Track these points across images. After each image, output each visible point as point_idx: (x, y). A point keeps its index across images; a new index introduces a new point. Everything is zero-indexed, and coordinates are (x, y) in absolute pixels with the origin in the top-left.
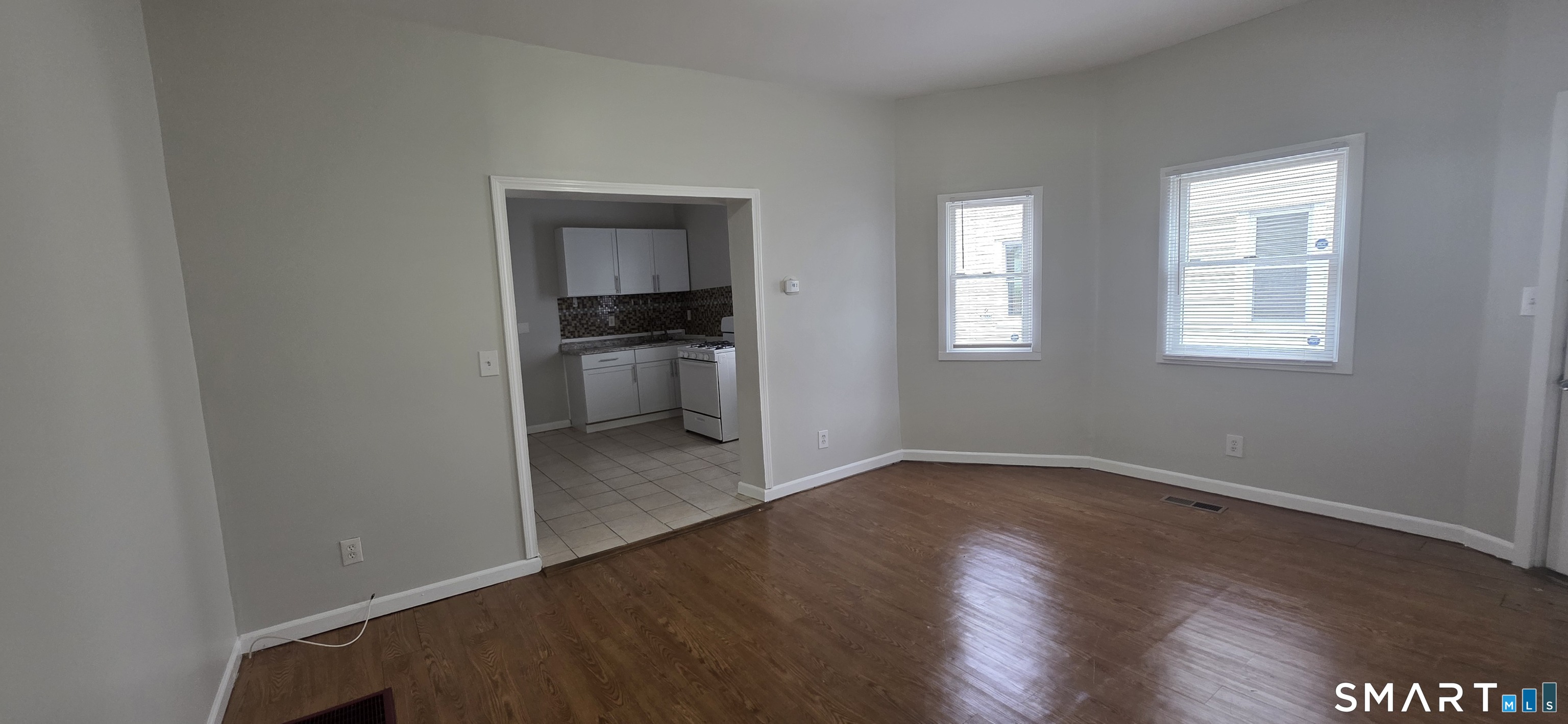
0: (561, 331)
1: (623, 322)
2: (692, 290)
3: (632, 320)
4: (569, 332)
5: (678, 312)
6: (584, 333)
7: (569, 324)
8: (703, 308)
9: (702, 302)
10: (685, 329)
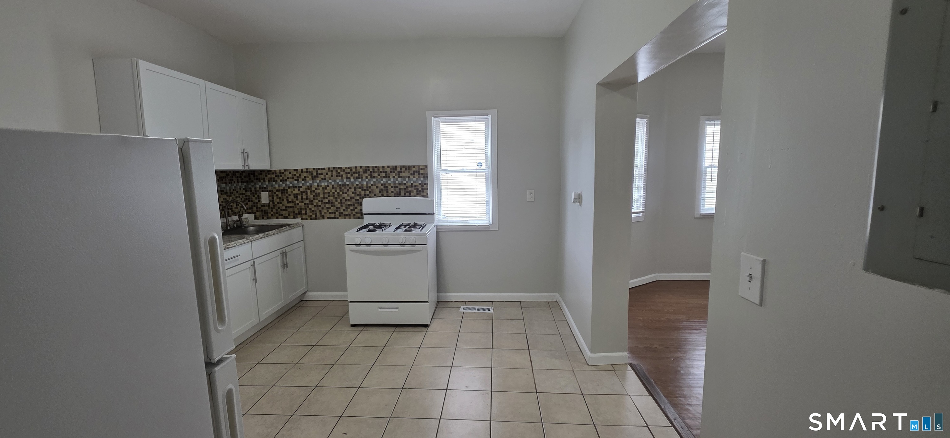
8: (299, 190)
9: (296, 182)
10: (255, 213)
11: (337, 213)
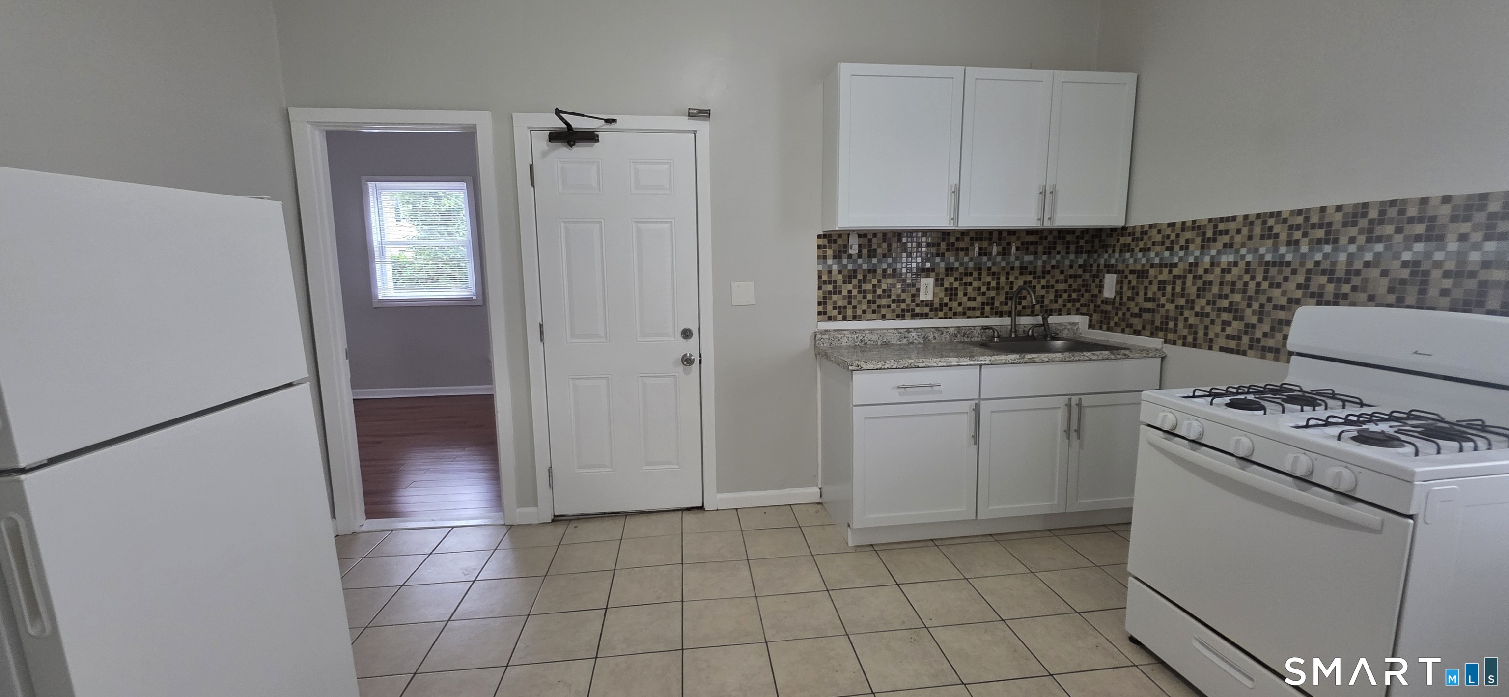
0: (819, 303)
1: (952, 293)
2: (1131, 224)
3: (970, 289)
4: (834, 308)
5: (1076, 276)
6: (864, 312)
7: (837, 291)
9: (1167, 254)
10: (1091, 316)
11: (1246, 339)
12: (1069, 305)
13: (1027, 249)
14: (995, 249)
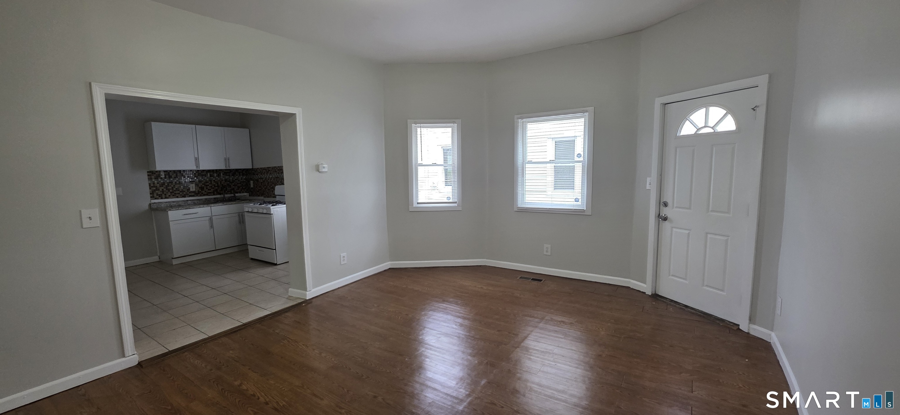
0: (151, 194)
1: (202, 188)
2: (254, 168)
3: (208, 187)
4: (157, 195)
5: (243, 182)
6: (170, 196)
7: (157, 189)
8: (262, 180)
9: (261, 175)
10: (249, 193)
12: (243, 190)
13: (226, 174)
14: (215, 175)
